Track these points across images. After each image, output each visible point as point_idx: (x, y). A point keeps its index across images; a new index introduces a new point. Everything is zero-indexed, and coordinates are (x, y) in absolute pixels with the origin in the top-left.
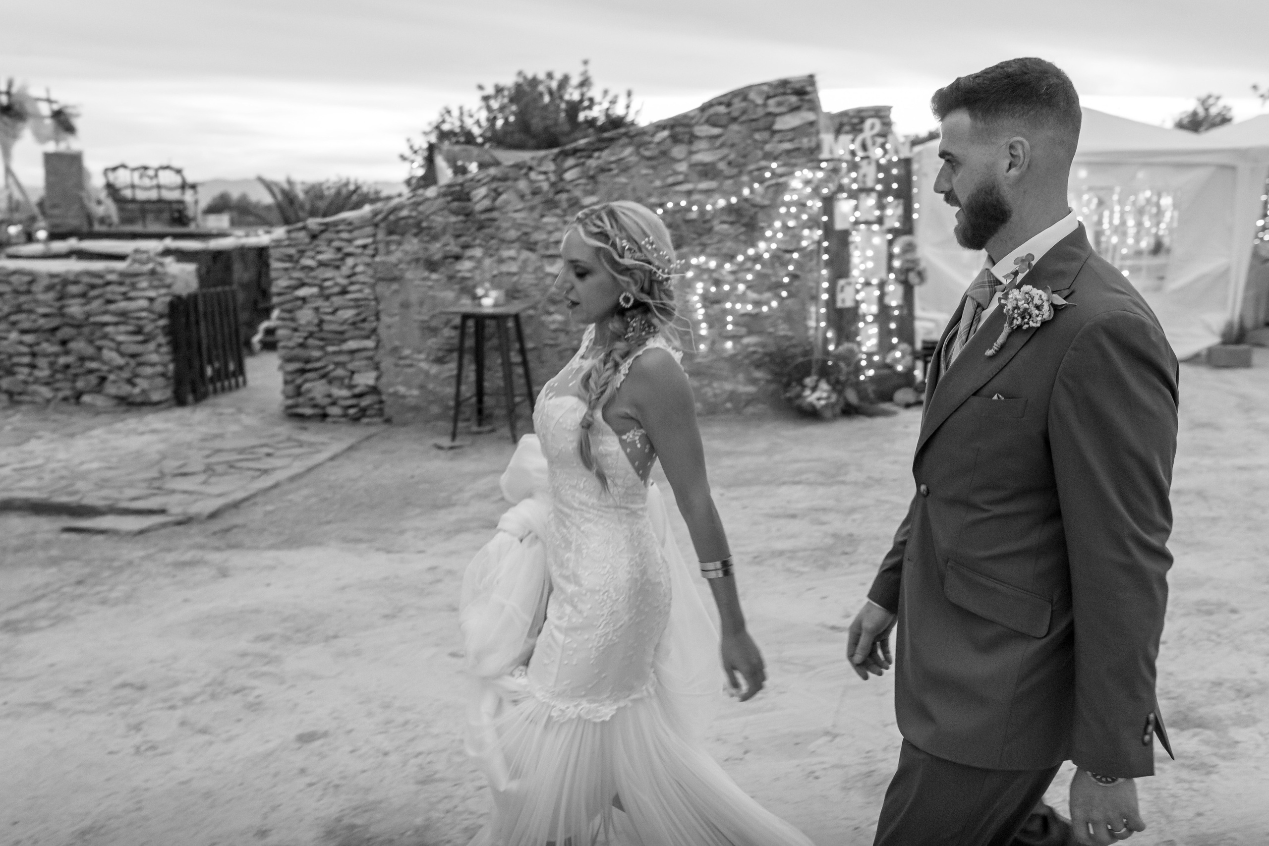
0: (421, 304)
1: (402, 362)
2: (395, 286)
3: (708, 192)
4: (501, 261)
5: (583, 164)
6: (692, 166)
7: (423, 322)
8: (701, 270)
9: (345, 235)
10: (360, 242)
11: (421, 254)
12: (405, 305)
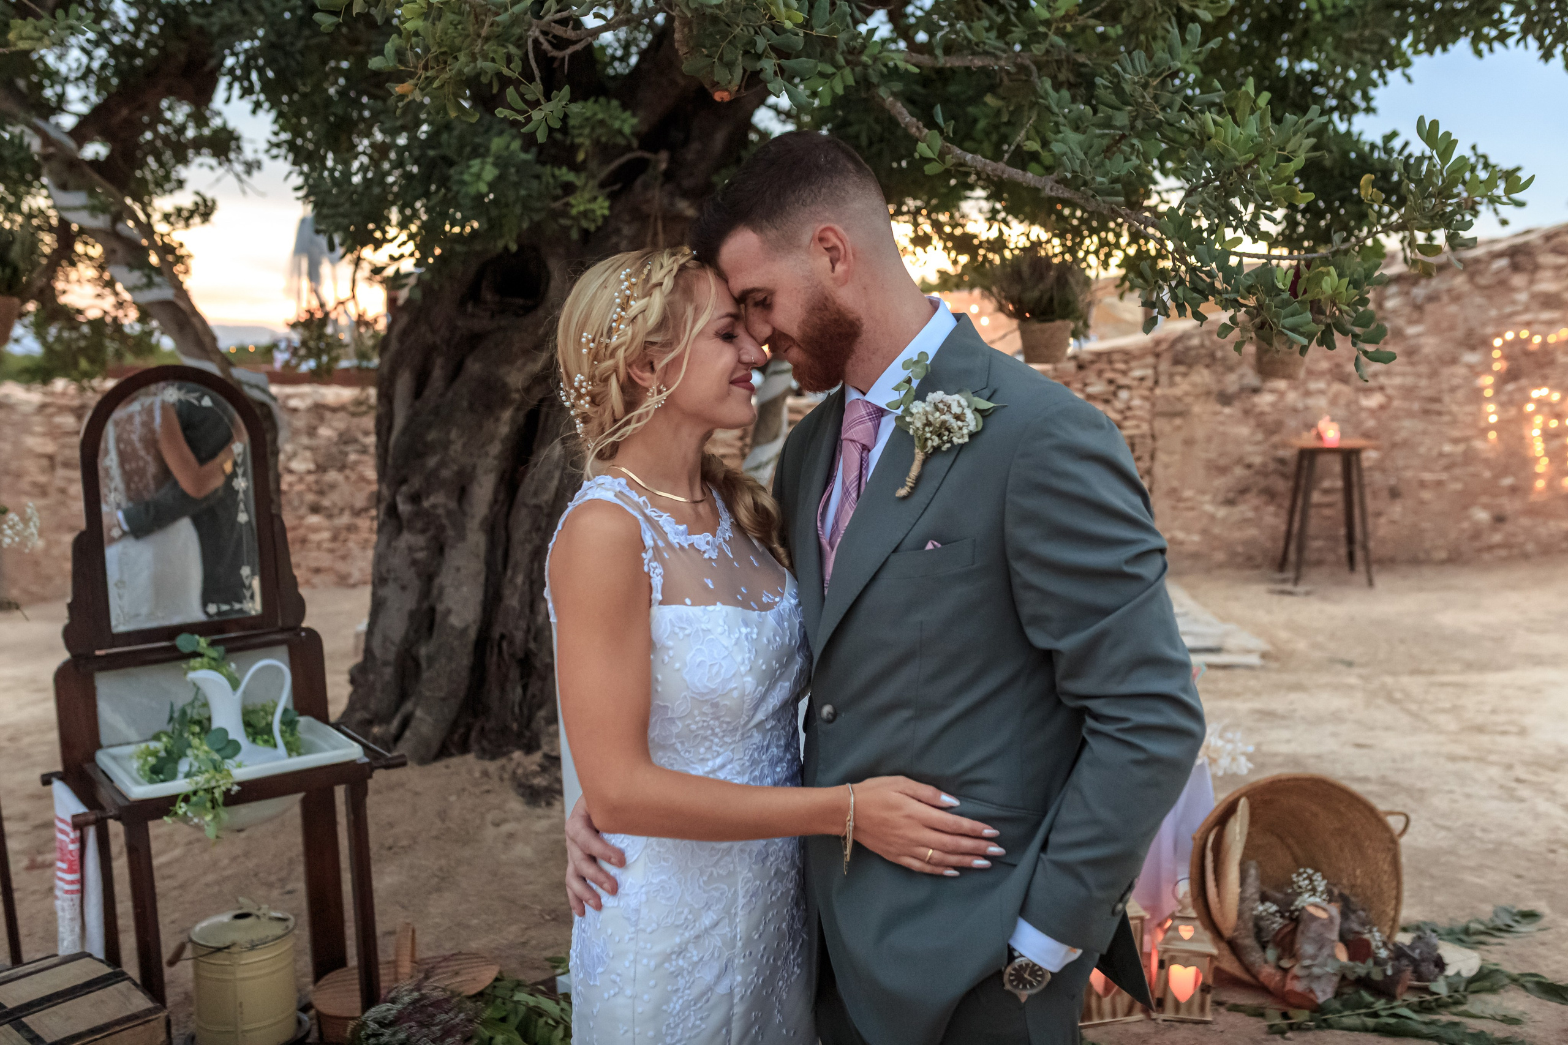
0: (1209, 439)
1: (1182, 505)
2: (1178, 421)
3: (1551, 323)
4: (1308, 394)
5: (1407, 293)
6: (1534, 296)
7: (1209, 461)
8: (1541, 403)
9: (1121, 366)
10: (1138, 373)
11: (1215, 387)
12: (1189, 442)
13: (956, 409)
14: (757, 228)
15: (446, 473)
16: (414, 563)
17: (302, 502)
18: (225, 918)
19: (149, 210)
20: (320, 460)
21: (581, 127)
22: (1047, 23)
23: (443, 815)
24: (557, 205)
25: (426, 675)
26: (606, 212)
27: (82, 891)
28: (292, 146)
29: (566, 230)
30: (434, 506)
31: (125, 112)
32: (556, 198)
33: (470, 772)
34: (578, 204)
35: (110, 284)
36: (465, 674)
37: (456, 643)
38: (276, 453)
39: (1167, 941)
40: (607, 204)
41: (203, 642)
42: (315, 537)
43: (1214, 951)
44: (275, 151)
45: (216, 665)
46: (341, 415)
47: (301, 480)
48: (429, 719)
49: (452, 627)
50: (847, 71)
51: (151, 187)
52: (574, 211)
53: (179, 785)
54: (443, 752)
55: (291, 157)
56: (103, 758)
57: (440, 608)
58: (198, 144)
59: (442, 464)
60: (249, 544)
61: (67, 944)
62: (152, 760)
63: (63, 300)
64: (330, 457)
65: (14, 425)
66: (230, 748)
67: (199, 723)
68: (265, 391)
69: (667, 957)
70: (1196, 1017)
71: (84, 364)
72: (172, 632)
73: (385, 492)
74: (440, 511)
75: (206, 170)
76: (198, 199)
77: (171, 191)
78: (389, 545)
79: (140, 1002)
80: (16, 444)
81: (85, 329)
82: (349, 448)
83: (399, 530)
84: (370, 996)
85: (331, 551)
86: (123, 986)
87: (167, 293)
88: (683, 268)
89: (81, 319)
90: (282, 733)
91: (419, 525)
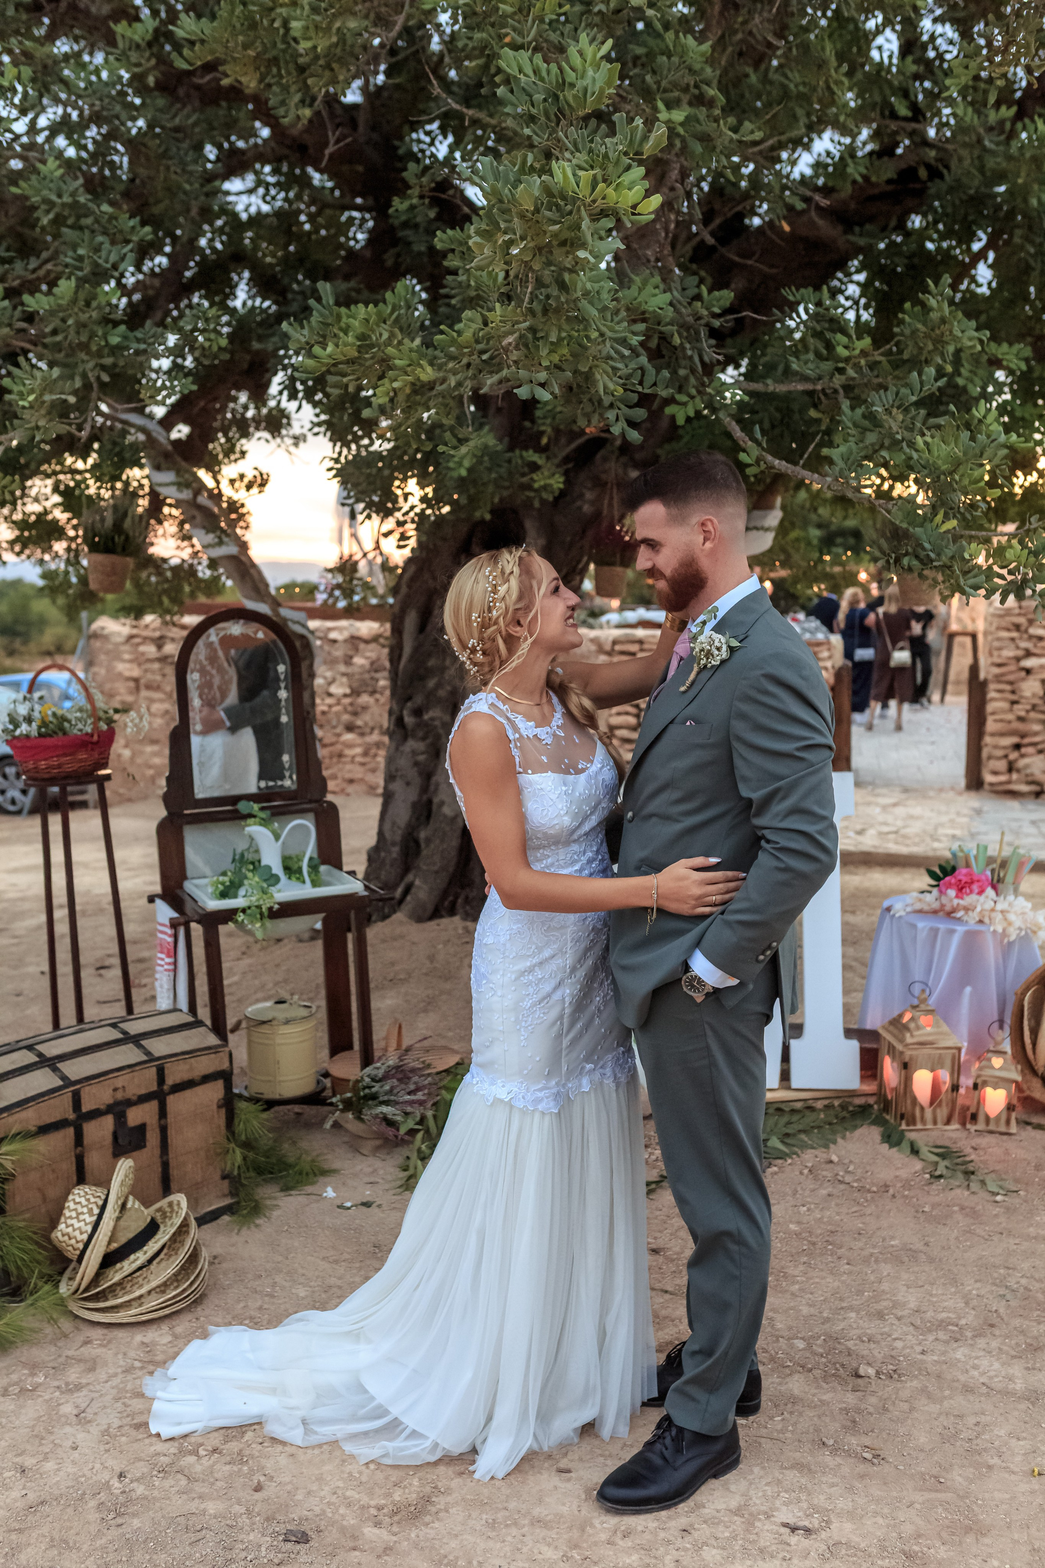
13: (717, 644)
14: (666, 504)
15: (442, 693)
16: (416, 764)
17: (339, 721)
18: (268, 1004)
19: (219, 477)
20: (355, 685)
21: (545, 417)
22: (847, 360)
23: (432, 958)
24: (525, 480)
25: (424, 852)
26: (561, 486)
27: (175, 970)
28: (329, 425)
29: (530, 499)
30: (432, 719)
31: (202, 404)
32: (523, 475)
33: (455, 929)
34: (539, 480)
35: (187, 537)
36: (454, 853)
37: (447, 829)
38: (312, 675)
39: (981, 1069)
40: (562, 479)
41: (256, 807)
42: (349, 752)
43: (1019, 1078)
44: (316, 430)
45: (264, 823)
46: (373, 646)
47: (338, 703)
48: (425, 887)
49: (445, 816)
50: (698, 400)
51: (221, 457)
52: (536, 485)
53: (238, 902)
54: (436, 914)
55: (329, 434)
56: (188, 886)
57: (436, 800)
58: (257, 422)
59: (439, 685)
60: (289, 738)
61: (164, 1002)
62: (221, 887)
63: (152, 550)
64: (364, 683)
65: (107, 653)
66: (274, 880)
67: (253, 863)
68: (304, 626)
69: (522, 973)
70: (1003, 1129)
71: (166, 601)
72: (235, 800)
73: (395, 707)
74: (437, 723)
75: (263, 442)
76: (257, 473)
77: (236, 461)
78: (397, 749)
79: (213, 1040)
80: (110, 669)
81: (169, 574)
82: (378, 675)
83: (405, 738)
84: (367, 1059)
85: (363, 764)
86: (202, 1029)
87: (233, 550)
88: (520, 558)
89: (166, 566)
90: (309, 874)
91: (421, 734)
